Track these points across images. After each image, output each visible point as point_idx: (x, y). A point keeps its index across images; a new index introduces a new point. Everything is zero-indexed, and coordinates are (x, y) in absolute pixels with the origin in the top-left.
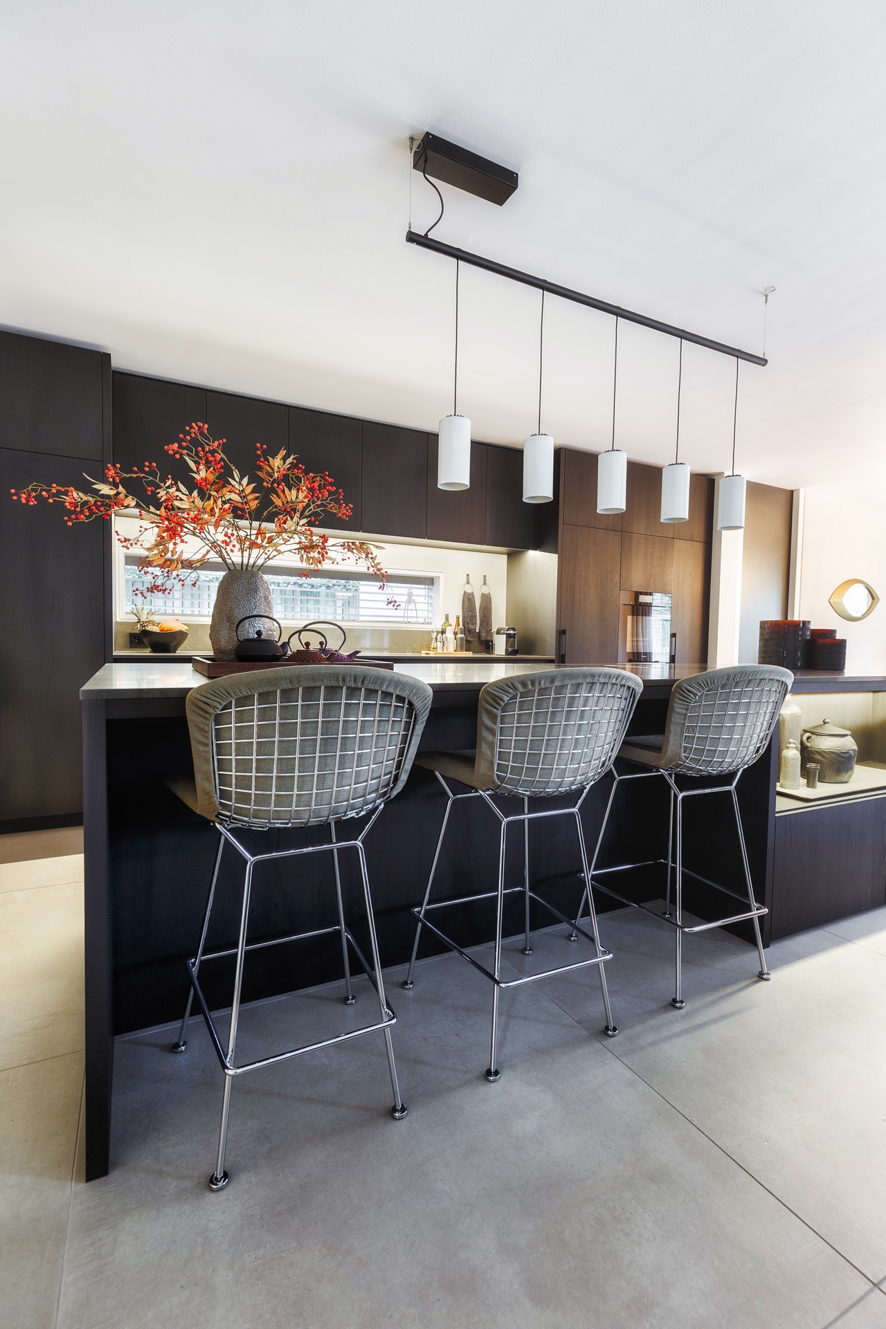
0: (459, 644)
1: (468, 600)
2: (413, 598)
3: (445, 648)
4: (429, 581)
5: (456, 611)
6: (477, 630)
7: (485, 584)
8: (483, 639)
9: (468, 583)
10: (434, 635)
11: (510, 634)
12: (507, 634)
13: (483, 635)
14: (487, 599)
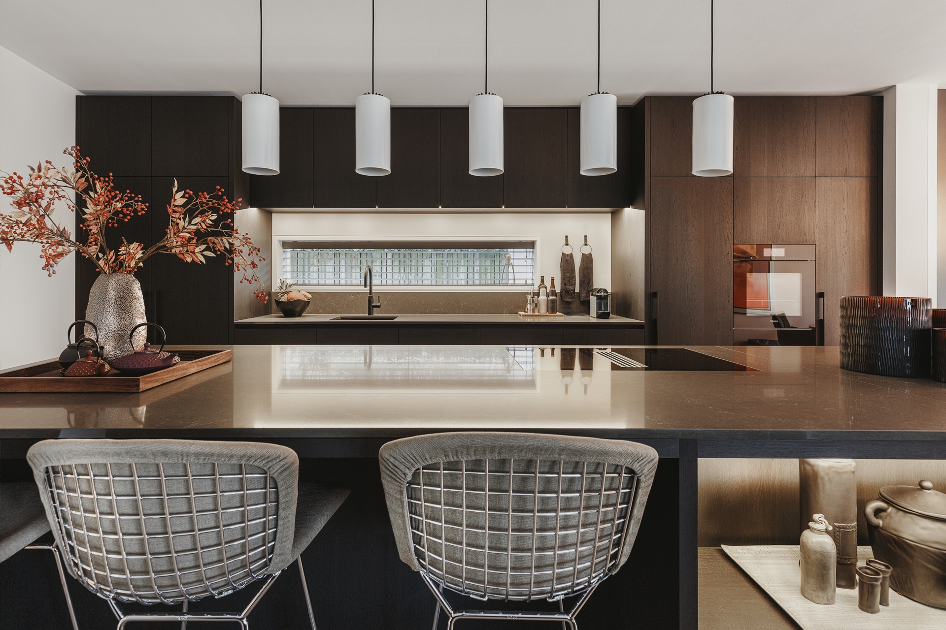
0: (550, 306)
1: (567, 262)
2: (512, 261)
3: (536, 310)
4: (531, 245)
5: (554, 272)
6: (577, 290)
7: (586, 244)
8: (582, 300)
9: (567, 244)
10: (529, 297)
11: (601, 296)
12: (597, 296)
13: (583, 295)
14: (587, 260)
